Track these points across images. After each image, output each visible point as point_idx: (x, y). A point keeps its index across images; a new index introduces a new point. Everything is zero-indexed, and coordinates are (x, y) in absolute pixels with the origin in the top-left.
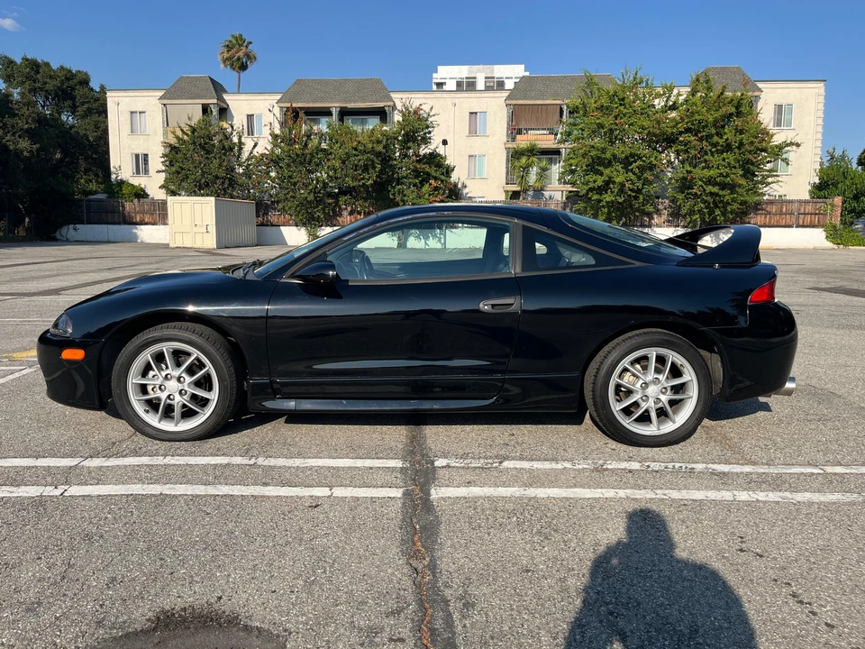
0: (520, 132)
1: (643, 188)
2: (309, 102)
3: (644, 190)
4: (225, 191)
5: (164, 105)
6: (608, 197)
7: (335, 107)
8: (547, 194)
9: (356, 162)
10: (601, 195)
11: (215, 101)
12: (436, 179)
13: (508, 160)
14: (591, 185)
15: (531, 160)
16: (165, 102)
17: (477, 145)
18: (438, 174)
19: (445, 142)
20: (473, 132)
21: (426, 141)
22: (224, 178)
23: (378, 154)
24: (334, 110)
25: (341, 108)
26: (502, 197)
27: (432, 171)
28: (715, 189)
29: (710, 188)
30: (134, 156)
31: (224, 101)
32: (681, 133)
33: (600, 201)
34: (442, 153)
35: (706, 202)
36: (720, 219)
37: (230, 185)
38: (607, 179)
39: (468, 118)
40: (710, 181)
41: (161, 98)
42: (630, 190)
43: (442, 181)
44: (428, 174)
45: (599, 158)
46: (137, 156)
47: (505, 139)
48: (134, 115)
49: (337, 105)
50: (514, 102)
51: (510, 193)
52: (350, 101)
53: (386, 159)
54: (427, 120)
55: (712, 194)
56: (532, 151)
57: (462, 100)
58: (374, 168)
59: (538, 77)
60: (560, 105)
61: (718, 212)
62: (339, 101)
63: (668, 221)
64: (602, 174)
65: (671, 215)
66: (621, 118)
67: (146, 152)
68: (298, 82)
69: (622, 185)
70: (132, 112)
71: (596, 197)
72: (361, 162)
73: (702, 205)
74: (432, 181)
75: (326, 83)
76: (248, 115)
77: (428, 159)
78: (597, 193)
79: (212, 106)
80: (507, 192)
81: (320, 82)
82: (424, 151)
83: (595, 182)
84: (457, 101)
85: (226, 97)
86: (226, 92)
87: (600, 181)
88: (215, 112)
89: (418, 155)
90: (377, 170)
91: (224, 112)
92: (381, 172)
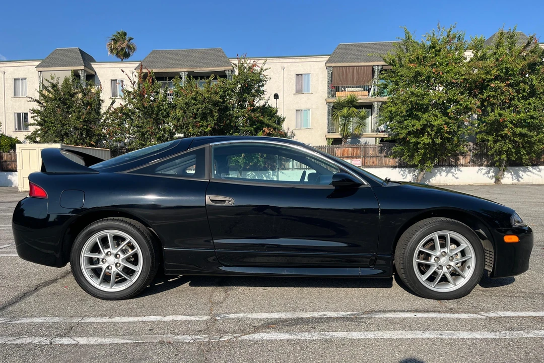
0: (337, 89)
1: (458, 131)
2: (161, 69)
3: (460, 133)
4: (84, 141)
5: (41, 72)
6: (426, 140)
7: (184, 71)
8: (362, 141)
9: (195, 111)
10: (418, 138)
11: (82, 68)
12: (268, 126)
13: (329, 113)
14: (411, 129)
15: (350, 111)
16: (41, 69)
17: (302, 101)
18: (270, 123)
19: (276, 96)
20: (299, 91)
21: (259, 93)
22: (83, 129)
23: (215, 104)
24: (183, 75)
25: (189, 72)
26: (324, 143)
27: (266, 120)
28: (524, 131)
29: (518, 130)
30: (16, 115)
31: (92, 69)
32: (491, 80)
33: (417, 143)
34: (274, 106)
35: (515, 142)
36: (526, 157)
37: (88, 135)
38: (425, 122)
39: (294, 79)
40: (520, 123)
41: (38, 67)
42: (447, 132)
43: (275, 129)
44: (262, 123)
45: (417, 104)
46: (19, 115)
47: (326, 96)
48: (17, 81)
49: (185, 70)
50: (333, 65)
51: (331, 141)
52: (196, 67)
53: (224, 109)
54: (260, 74)
55: (522, 135)
56: (352, 103)
57: (289, 64)
58: (213, 116)
59: (352, 45)
60: (372, 66)
61: (523, 151)
62: (188, 67)
63: (473, 161)
64: (419, 119)
65: (476, 155)
66: (437, 67)
67: (25, 112)
68: (153, 53)
69: (440, 129)
70: (15, 80)
71: (413, 140)
72: (200, 110)
73: (510, 146)
74: (265, 129)
75: (177, 53)
76: (112, 80)
77: (261, 109)
78: (415, 137)
79: (80, 72)
80: (328, 139)
81: (171, 52)
82: (259, 103)
83: (413, 126)
84: (285, 65)
85: (94, 65)
86: (94, 61)
87: (418, 125)
88: (82, 76)
89: (252, 105)
90: (215, 118)
91: (91, 77)
92: (220, 119)
